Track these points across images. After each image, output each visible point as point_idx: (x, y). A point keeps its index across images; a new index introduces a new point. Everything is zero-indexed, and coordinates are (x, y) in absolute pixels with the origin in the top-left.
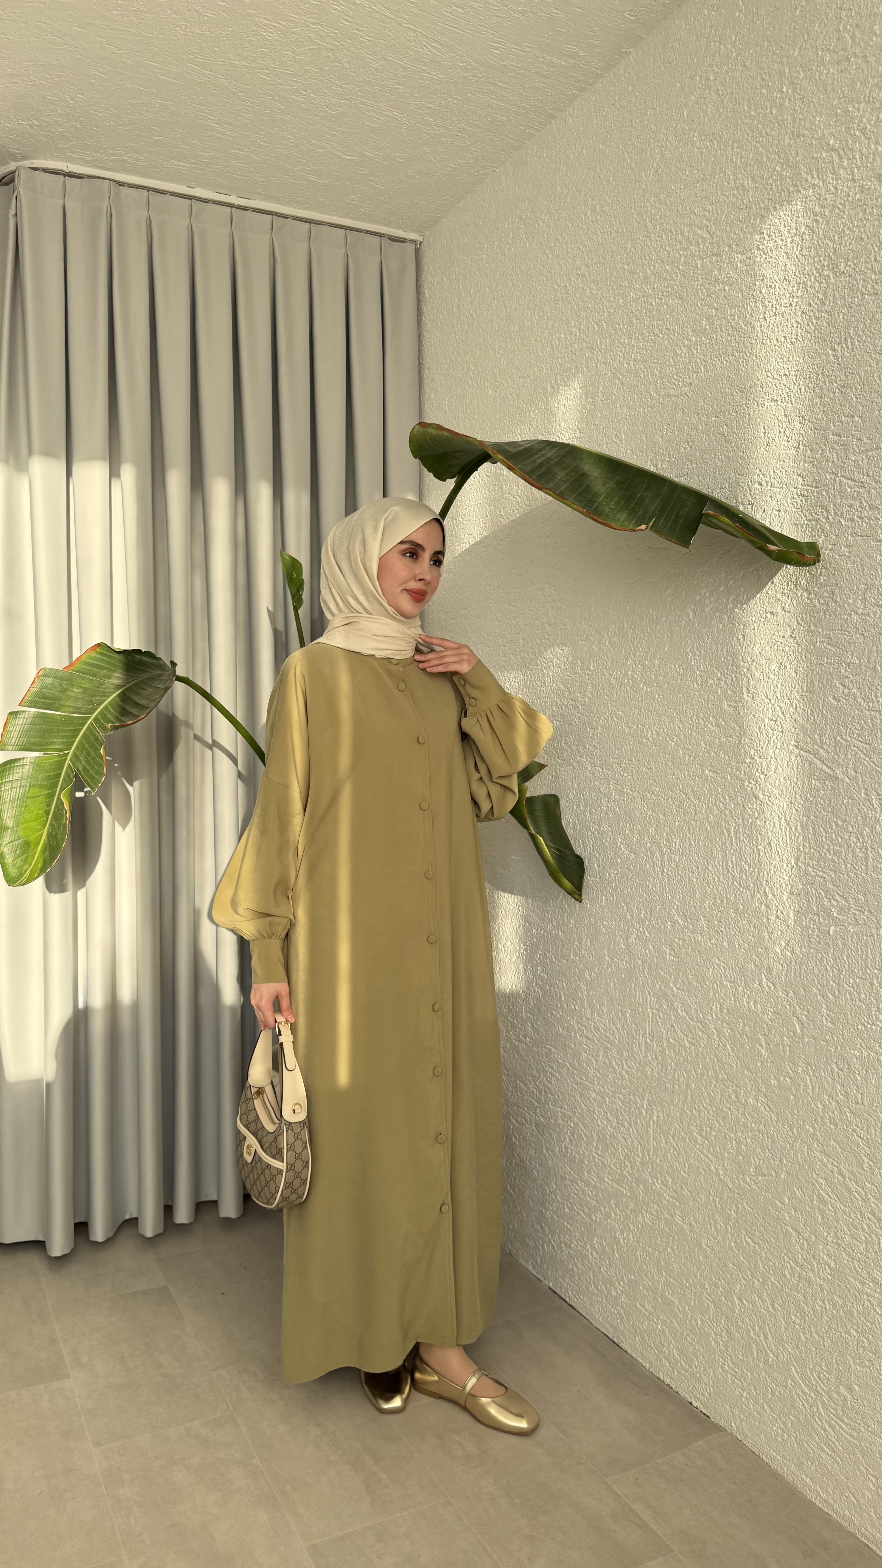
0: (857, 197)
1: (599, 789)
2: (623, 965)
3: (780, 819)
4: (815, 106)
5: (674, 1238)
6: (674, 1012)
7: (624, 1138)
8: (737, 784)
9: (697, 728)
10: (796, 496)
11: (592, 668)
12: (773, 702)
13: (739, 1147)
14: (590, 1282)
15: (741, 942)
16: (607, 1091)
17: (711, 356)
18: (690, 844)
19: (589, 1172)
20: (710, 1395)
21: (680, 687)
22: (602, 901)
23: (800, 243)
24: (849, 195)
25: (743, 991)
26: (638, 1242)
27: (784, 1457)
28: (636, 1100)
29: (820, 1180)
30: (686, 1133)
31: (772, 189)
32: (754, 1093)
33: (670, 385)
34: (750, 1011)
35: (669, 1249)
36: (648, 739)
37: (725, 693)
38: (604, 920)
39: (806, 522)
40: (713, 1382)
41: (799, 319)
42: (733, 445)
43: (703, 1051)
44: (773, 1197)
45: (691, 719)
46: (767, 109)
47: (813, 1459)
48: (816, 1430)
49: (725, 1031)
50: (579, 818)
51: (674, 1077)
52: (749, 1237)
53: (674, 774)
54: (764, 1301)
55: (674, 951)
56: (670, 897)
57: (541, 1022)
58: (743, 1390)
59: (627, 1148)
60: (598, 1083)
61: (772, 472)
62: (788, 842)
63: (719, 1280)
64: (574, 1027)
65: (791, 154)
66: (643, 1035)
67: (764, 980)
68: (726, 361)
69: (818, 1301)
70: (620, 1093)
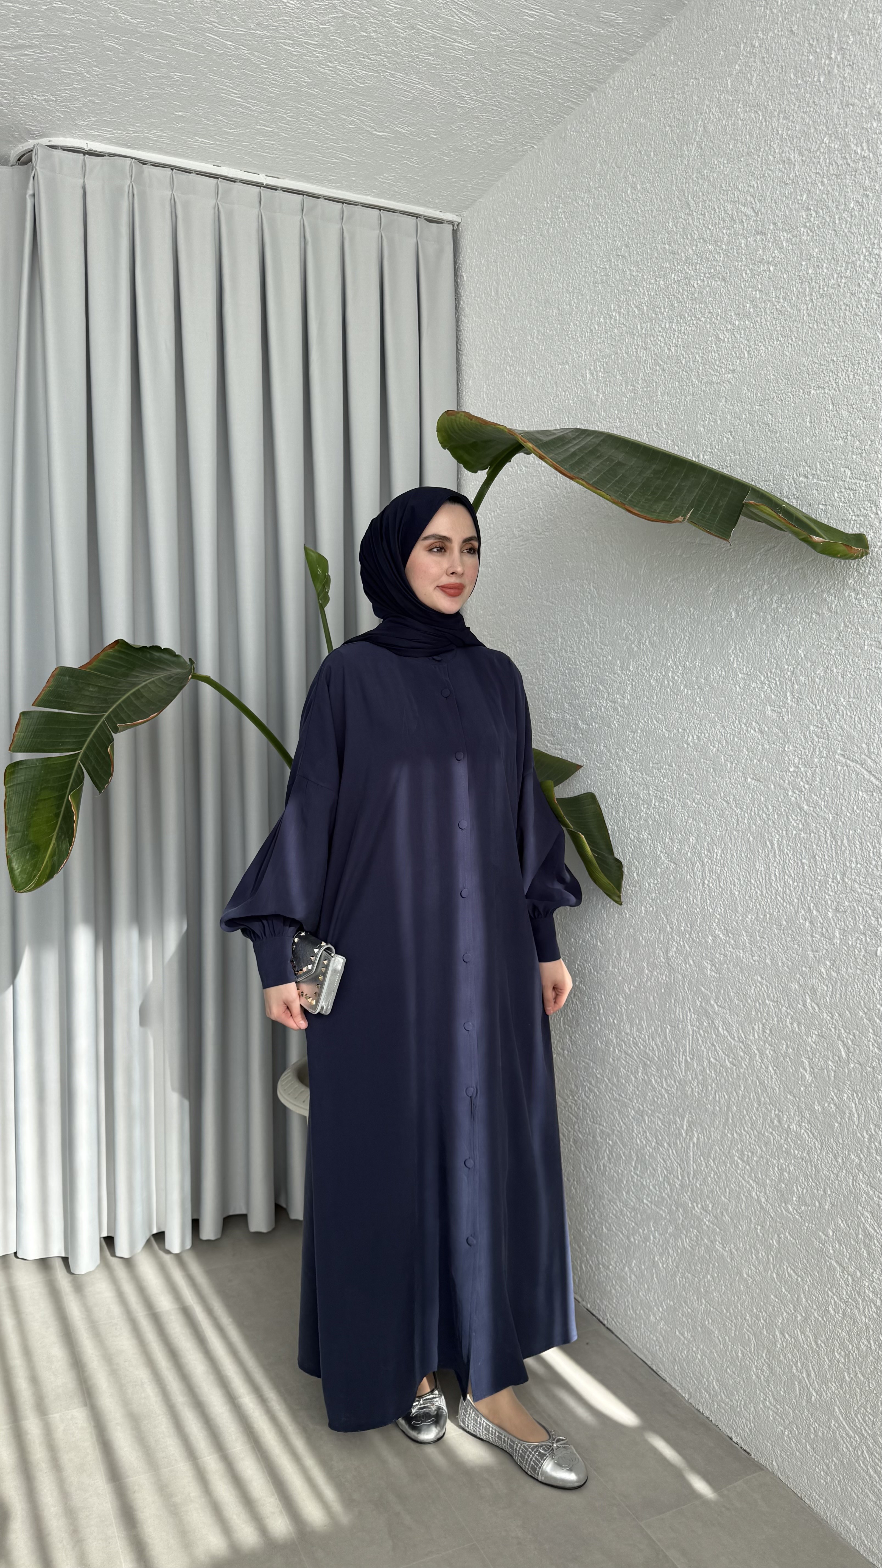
1: (639, 795)
2: (662, 979)
3: (826, 832)
4: (865, 73)
5: (714, 1265)
6: (714, 1031)
7: (663, 1159)
8: (780, 795)
9: (739, 733)
10: (843, 490)
11: (632, 670)
12: (818, 708)
13: (781, 1174)
14: (628, 1306)
15: (784, 959)
16: (647, 1109)
17: (755, 341)
18: (732, 855)
19: (628, 1193)
20: (750, 1431)
21: (722, 690)
22: (641, 911)
23: (848, 219)
25: (786, 1011)
26: (677, 1267)
27: (827, 1501)
28: (676, 1121)
29: (866, 1213)
30: (727, 1157)
32: (797, 1117)
33: (712, 372)
34: (793, 1033)
35: (709, 1277)
36: (689, 744)
37: (768, 698)
38: (644, 932)
39: (854, 517)
40: (754, 1418)
41: (847, 301)
42: (778, 435)
43: (744, 1072)
44: (816, 1228)
45: (733, 724)
47: (857, 1504)
48: (860, 1475)
49: (767, 1052)
50: (618, 824)
51: (714, 1098)
52: (791, 1268)
53: (715, 782)
54: (807, 1337)
55: (715, 966)
56: (711, 910)
57: (579, 1035)
58: (785, 1429)
59: (667, 1170)
60: (637, 1101)
61: (818, 464)
62: (834, 856)
63: (761, 1311)
64: (612, 1042)
66: (683, 1053)
67: (809, 1001)
68: (770, 346)
69: (864, 1340)
70: (659, 1113)
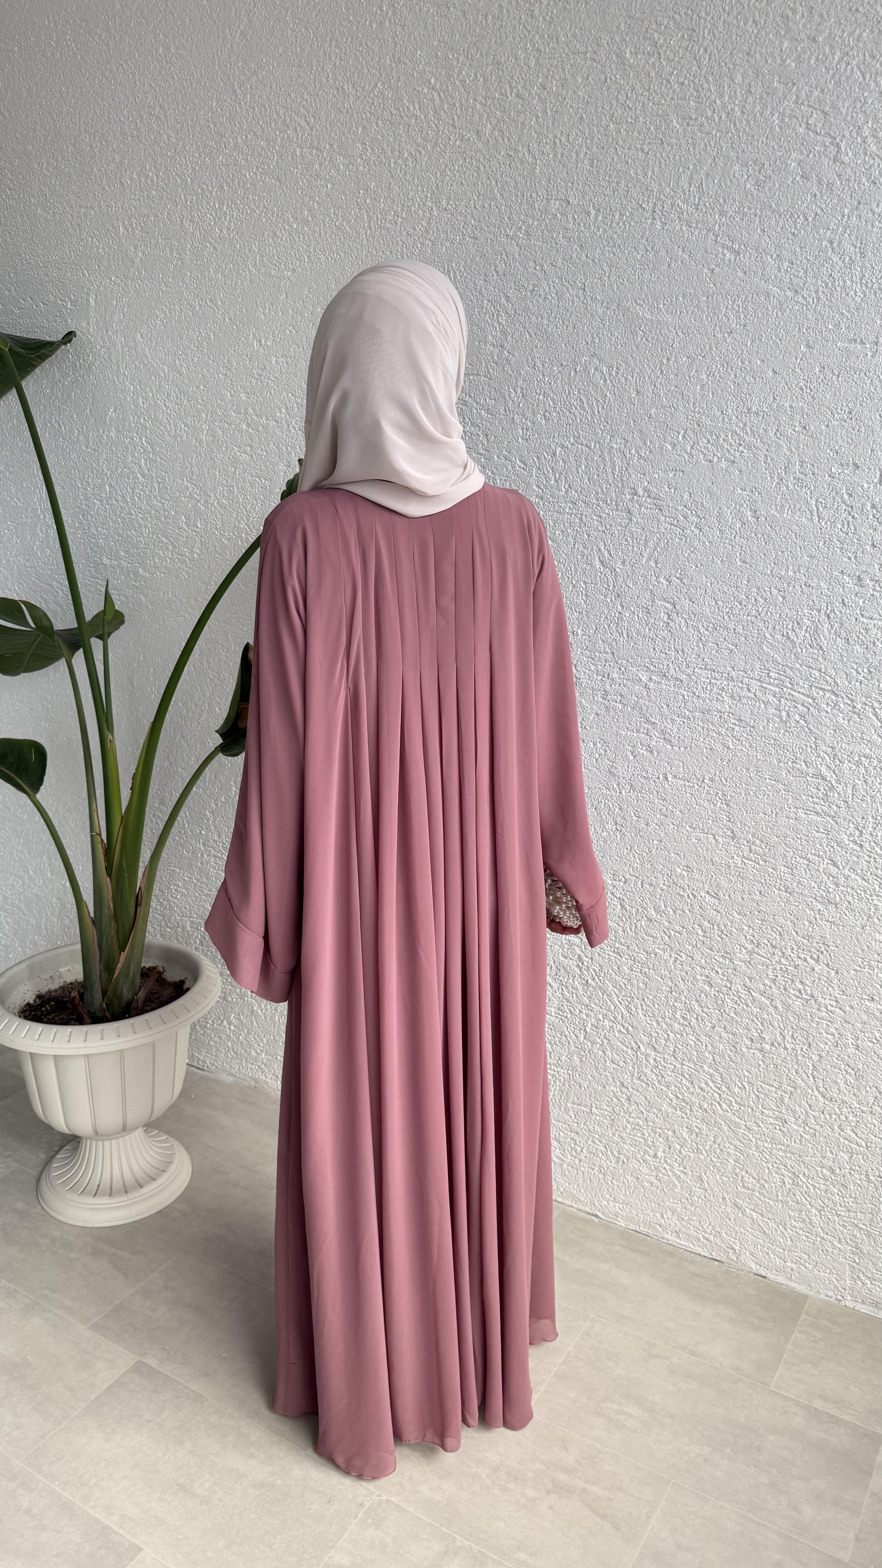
0: (458, 143)
24: (450, 139)
31: (373, 103)
46: (366, 20)
65: (393, 77)
